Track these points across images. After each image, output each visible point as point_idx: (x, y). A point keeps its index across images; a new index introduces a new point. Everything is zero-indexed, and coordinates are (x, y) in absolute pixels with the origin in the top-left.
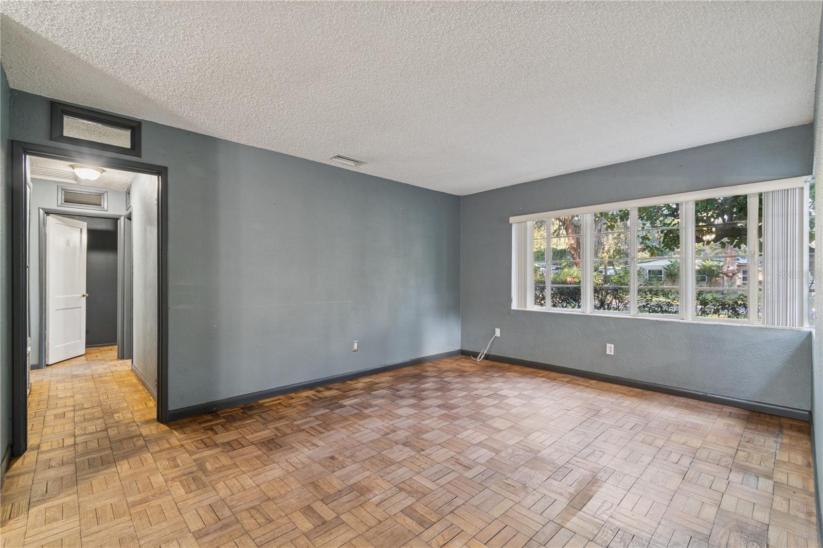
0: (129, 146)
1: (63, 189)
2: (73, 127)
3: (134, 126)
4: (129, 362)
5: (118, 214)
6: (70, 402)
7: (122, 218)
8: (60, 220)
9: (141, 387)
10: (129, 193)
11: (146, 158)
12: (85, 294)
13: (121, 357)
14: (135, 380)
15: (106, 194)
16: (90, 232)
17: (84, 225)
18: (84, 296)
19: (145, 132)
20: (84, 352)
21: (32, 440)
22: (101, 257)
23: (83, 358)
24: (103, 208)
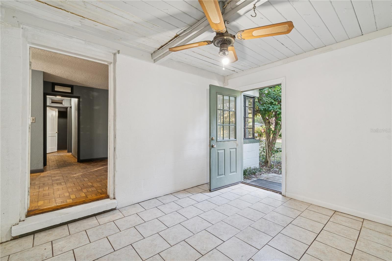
0: (70, 92)
1: (51, 99)
2: (57, 89)
3: (72, 87)
4: (71, 153)
5: (68, 106)
6: (55, 159)
7: (69, 108)
8: (50, 109)
9: (74, 157)
10: (71, 100)
11: (74, 95)
12: (57, 132)
13: (69, 152)
14: (72, 156)
15: (64, 100)
16: (59, 112)
17: (57, 110)
18: (57, 133)
19: (74, 88)
20: (57, 151)
21: (47, 164)
22: (62, 120)
23: (57, 152)
24: (63, 104)
